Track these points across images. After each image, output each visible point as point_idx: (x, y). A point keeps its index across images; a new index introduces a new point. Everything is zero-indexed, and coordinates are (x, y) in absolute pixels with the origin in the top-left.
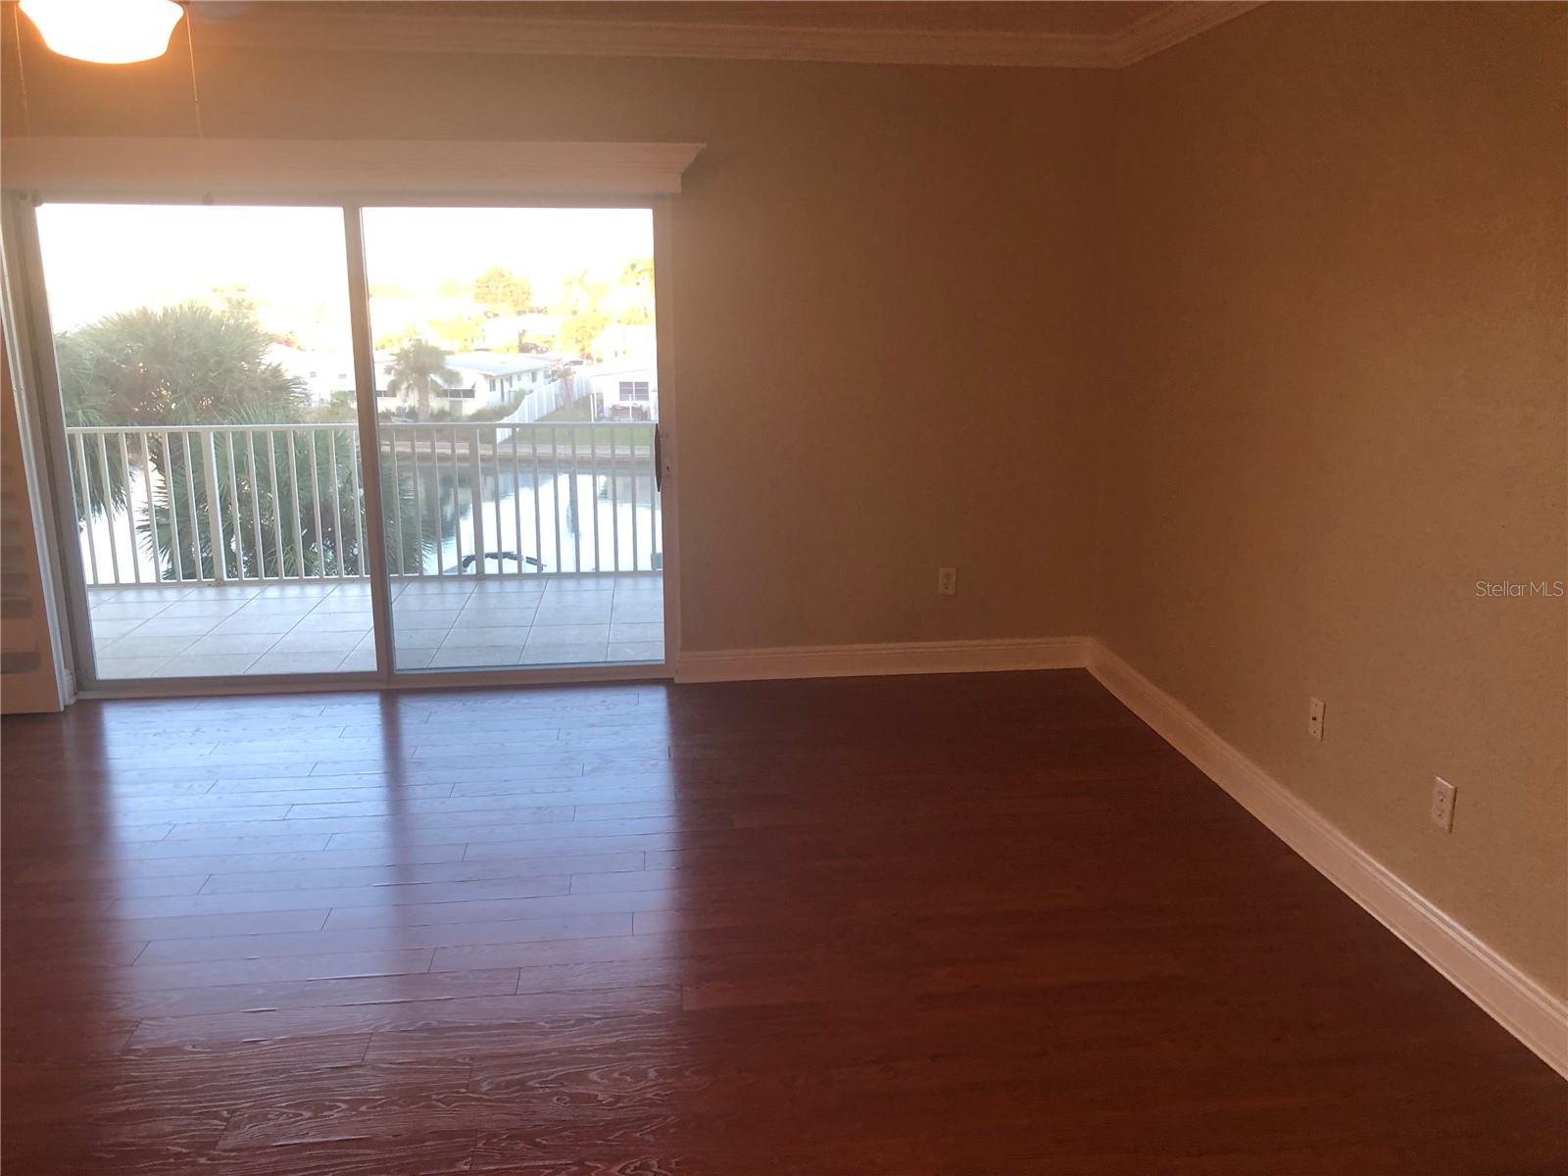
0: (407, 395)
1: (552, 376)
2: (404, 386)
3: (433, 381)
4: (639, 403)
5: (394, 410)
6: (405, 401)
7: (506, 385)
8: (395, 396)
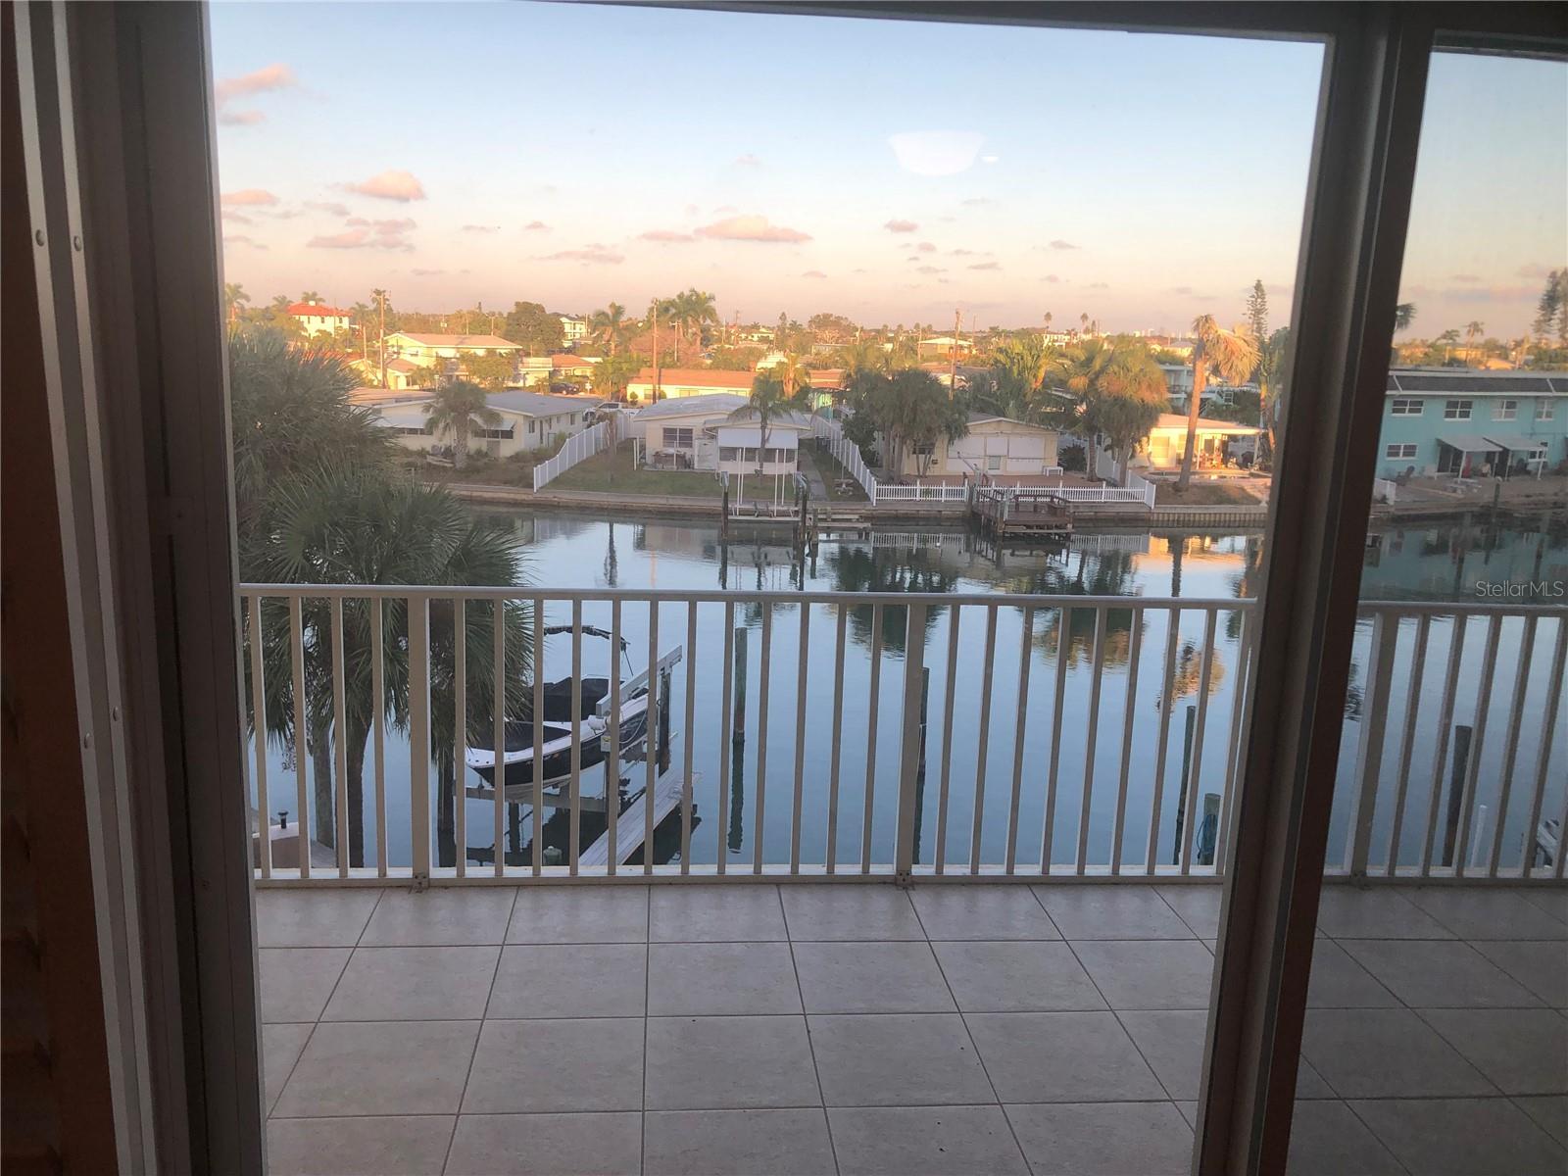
0: (443, 434)
1: (591, 419)
2: (441, 425)
3: (472, 421)
4: (683, 450)
5: (429, 448)
6: (441, 440)
7: (546, 426)
8: (431, 434)
